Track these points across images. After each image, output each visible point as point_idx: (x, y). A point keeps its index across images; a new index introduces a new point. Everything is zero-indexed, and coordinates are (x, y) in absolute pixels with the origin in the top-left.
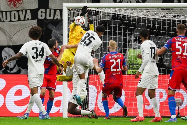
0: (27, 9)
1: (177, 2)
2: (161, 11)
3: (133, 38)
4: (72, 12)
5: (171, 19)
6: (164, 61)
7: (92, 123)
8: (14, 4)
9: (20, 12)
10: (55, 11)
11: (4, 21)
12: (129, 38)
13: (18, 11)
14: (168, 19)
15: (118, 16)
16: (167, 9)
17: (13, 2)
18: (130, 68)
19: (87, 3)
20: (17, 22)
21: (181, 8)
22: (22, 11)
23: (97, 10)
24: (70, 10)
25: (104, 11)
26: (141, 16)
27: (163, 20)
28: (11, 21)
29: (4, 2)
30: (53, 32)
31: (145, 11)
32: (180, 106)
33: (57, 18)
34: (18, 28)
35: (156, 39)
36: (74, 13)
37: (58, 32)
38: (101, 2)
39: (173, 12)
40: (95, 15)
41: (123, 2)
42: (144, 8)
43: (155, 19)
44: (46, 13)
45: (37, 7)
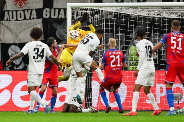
0: (33, 8)
1: (177, 1)
2: (161, 9)
3: (134, 36)
4: (76, 11)
5: (171, 17)
6: (165, 57)
7: (95, 116)
8: (20, 4)
9: (26, 12)
10: (59, 10)
11: (10, 20)
12: (130, 36)
13: (24, 11)
14: (168, 17)
15: (120, 15)
16: (167, 7)
17: (19, 2)
18: (132, 64)
19: (90, 2)
20: (23, 21)
21: (180, 7)
22: (28, 10)
23: (100, 9)
24: (74, 9)
25: (107, 10)
26: (142, 15)
27: (162, 18)
28: (17, 20)
29: (10, 1)
30: (58, 30)
31: (146, 10)
32: (179, 100)
33: (61, 17)
34: (24, 27)
35: (156, 36)
36: (77, 12)
37: (62, 30)
38: (103, 1)
39: (173, 10)
40: (98, 14)
41: (124, 1)
42: (145, 7)
43: (156, 17)
44: (50, 12)
45: (42, 7)
